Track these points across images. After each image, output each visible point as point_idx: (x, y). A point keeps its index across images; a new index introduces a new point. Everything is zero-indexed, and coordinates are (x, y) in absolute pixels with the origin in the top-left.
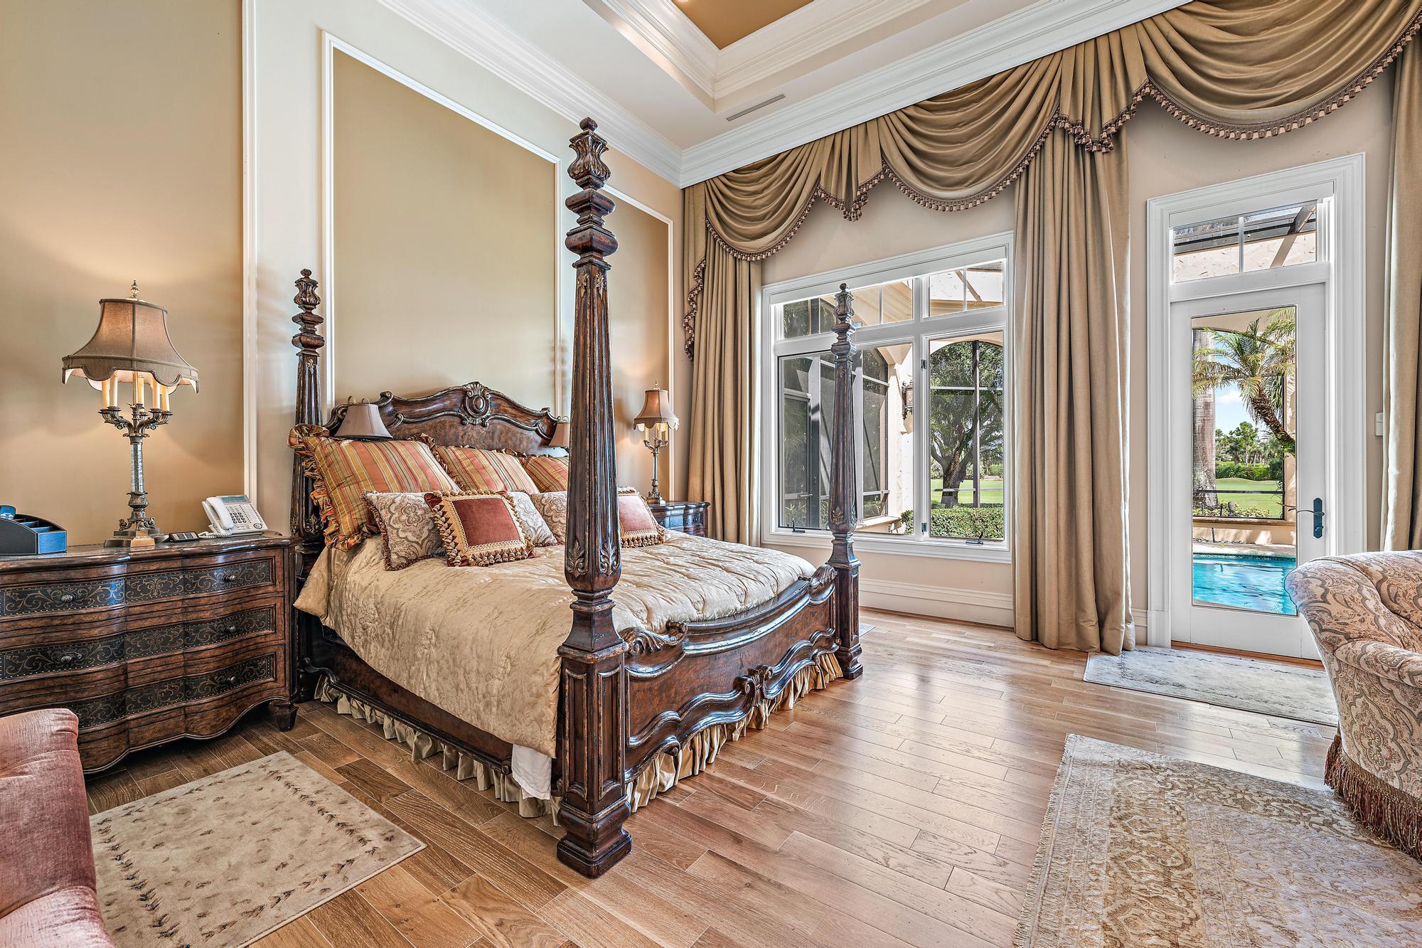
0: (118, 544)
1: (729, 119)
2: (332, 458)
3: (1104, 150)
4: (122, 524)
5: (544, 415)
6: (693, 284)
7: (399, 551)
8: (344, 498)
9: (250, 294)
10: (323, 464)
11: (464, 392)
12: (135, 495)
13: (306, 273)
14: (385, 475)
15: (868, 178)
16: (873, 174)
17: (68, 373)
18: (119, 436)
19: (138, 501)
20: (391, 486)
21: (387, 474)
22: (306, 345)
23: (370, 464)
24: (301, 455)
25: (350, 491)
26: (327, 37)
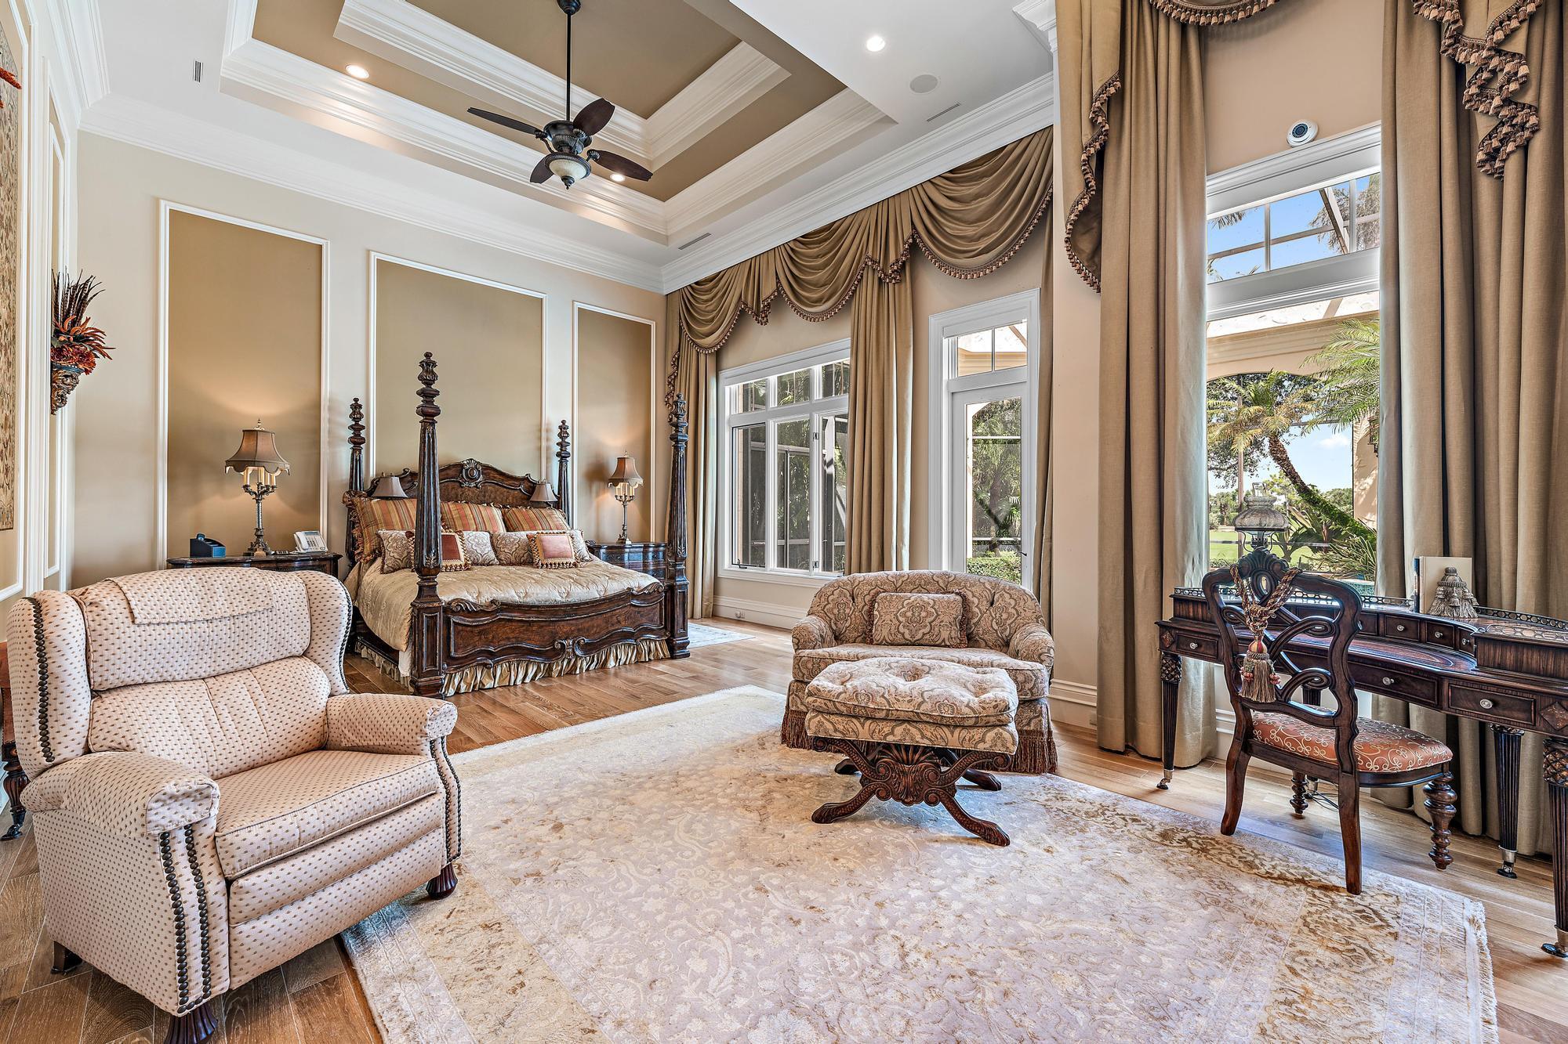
0: (249, 555)
1: (681, 248)
2: (365, 510)
3: (893, 281)
4: (252, 545)
5: (526, 479)
6: (670, 370)
7: (389, 562)
8: (368, 533)
9: (325, 415)
10: (360, 514)
11: (461, 466)
12: (258, 530)
13: (356, 400)
14: (394, 520)
15: (768, 294)
16: (771, 291)
17: (228, 468)
18: (249, 499)
19: (259, 533)
20: (396, 527)
21: (395, 519)
22: (354, 443)
23: (386, 513)
24: (351, 507)
25: (372, 529)
26: (373, 254)
